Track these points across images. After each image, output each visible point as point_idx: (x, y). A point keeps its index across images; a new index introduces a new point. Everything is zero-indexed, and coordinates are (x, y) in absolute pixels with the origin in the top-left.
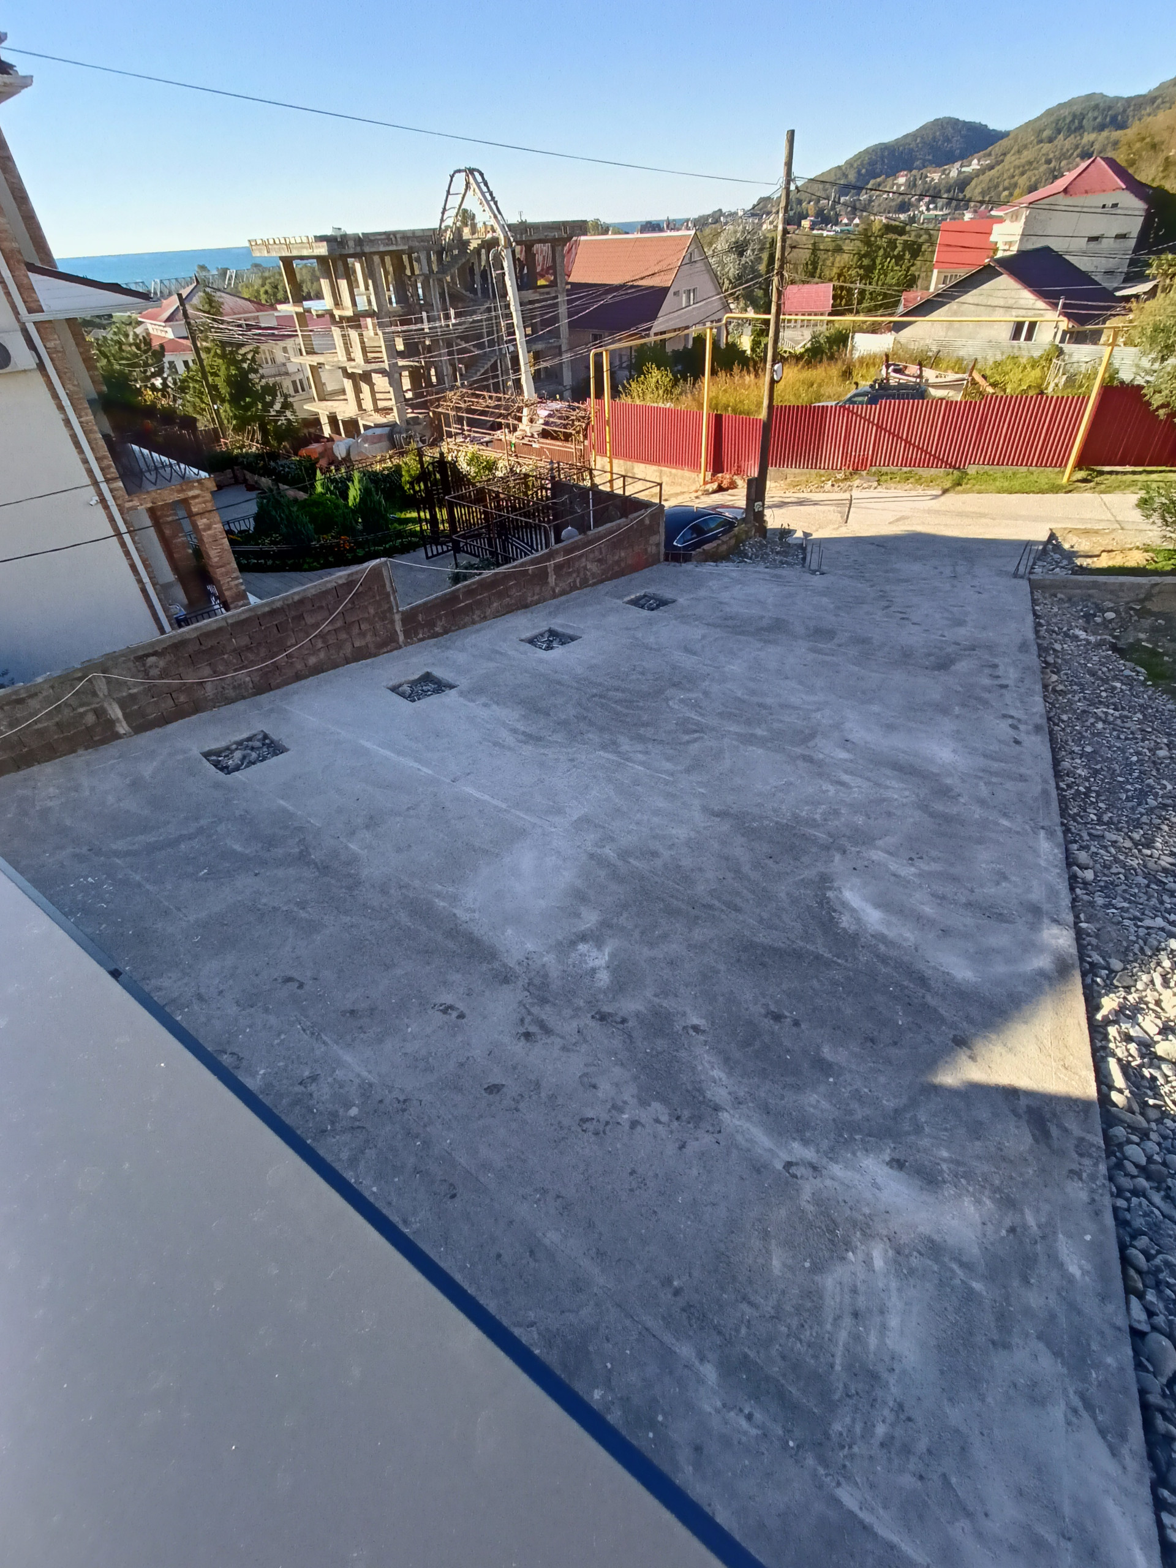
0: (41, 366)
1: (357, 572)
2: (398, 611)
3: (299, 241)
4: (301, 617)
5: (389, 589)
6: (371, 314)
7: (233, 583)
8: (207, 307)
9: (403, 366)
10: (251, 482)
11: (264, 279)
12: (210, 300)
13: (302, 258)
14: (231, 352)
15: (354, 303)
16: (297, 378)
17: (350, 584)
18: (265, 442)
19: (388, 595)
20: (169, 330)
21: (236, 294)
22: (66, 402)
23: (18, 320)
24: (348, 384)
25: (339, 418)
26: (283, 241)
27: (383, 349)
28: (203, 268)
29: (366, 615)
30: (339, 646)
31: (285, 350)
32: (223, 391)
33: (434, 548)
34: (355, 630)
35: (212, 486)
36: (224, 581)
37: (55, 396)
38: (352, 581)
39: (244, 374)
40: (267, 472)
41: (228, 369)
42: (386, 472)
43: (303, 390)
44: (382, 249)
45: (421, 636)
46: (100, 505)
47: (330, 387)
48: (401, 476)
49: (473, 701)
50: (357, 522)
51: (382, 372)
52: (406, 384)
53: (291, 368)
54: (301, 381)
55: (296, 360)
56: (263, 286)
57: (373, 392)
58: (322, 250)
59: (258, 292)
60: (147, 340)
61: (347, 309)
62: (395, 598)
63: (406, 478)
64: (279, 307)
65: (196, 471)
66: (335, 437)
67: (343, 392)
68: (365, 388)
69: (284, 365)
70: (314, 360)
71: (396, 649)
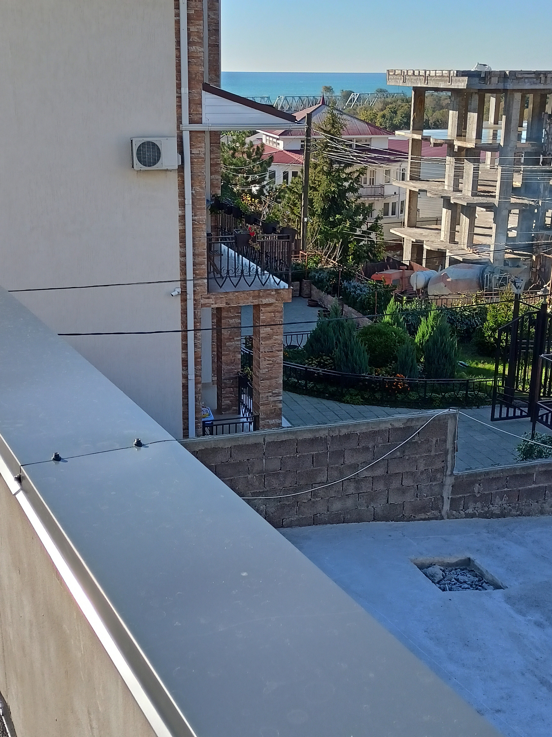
0: (181, 168)
1: (418, 419)
2: (452, 474)
3: (439, 73)
4: (341, 454)
5: (449, 446)
6: (493, 148)
7: (272, 399)
8: (329, 127)
9: (515, 204)
10: (315, 297)
11: (386, 104)
12: (334, 122)
13: (437, 89)
14: (338, 171)
15: (479, 135)
16: (391, 201)
17: (407, 430)
18: (343, 261)
19: (446, 453)
20: (281, 143)
21: (353, 115)
22: (188, 201)
23: (178, 128)
24: (445, 214)
25: (425, 247)
26: (422, 73)
27: (498, 184)
28: (328, 89)
29: (414, 470)
30: (372, 497)
31: (388, 172)
32: (316, 205)
33: (504, 410)
34: (395, 484)
35: (288, 296)
36: (264, 396)
37: (182, 195)
38: (409, 427)
39: (342, 193)
40: (335, 290)
41: (328, 185)
42: (467, 313)
43: (393, 213)
44: (527, 86)
45: (470, 511)
46: (179, 298)
47: (423, 214)
48: (485, 320)
49: (520, 612)
50: (418, 361)
51: (489, 207)
52: (513, 221)
53: (388, 191)
54: (394, 204)
55: (397, 184)
56: (382, 110)
57: (472, 226)
58: (462, 84)
59: (375, 115)
60: (260, 150)
61: (470, 141)
62: (453, 458)
63: (490, 322)
64: (397, 132)
65: (277, 280)
66: (415, 265)
67: (438, 221)
68: (465, 220)
69: (382, 187)
70: (416, 186)
71: (436, 519)
